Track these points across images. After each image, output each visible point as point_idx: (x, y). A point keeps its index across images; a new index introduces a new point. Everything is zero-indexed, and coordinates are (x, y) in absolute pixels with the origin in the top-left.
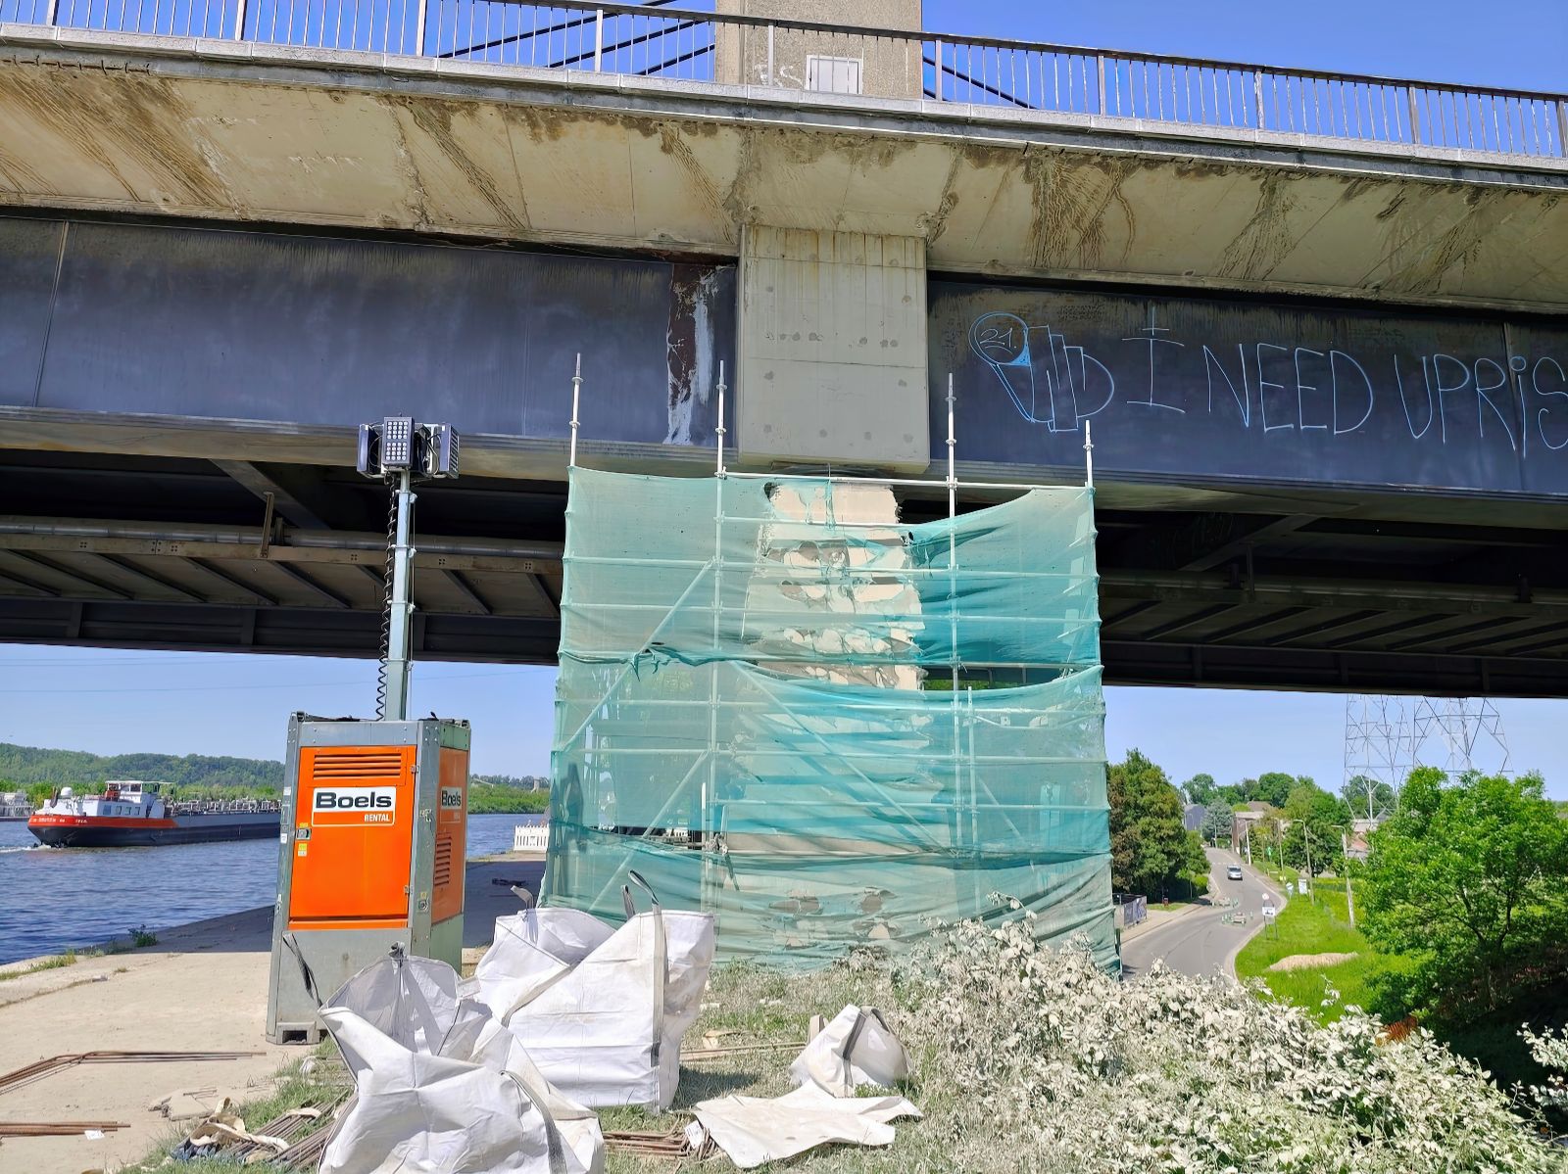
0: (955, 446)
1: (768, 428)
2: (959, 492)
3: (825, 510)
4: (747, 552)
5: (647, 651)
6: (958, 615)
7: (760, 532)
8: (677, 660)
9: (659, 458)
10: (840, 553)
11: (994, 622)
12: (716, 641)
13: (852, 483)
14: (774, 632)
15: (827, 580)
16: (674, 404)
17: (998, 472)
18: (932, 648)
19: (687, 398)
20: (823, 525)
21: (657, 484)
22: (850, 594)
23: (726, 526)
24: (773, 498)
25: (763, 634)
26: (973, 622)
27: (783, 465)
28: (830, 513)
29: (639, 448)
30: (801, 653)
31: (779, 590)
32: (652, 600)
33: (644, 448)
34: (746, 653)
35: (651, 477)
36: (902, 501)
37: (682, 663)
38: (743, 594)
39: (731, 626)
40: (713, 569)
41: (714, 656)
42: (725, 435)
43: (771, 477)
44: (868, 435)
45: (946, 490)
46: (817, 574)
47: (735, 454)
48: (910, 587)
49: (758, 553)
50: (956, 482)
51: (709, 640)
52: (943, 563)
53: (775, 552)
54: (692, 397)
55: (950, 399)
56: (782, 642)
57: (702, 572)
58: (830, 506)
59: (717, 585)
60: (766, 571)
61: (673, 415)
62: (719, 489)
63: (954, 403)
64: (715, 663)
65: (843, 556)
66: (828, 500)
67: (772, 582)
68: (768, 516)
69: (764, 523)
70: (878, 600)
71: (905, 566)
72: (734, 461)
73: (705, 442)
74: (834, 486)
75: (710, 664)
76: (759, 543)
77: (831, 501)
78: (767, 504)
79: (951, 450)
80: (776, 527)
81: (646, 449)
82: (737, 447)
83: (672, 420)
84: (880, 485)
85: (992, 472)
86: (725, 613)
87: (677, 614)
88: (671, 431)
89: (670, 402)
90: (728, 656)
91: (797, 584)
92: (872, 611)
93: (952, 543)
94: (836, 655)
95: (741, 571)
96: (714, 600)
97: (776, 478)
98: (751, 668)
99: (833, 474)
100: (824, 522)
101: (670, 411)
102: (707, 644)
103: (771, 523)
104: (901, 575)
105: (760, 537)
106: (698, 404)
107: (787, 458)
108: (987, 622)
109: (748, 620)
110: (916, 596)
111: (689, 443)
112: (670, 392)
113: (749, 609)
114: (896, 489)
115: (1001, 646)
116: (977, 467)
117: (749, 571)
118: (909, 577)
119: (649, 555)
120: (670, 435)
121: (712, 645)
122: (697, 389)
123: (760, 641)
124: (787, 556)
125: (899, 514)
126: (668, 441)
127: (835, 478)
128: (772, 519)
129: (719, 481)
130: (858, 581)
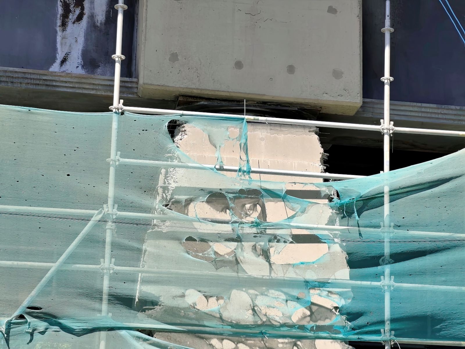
0: (391, 84)
1: (174, 57)
2: (395, 138)
3: (238, 154)
4: (145, 201)
5: (21, 317)
6: (392, 282)
7: (161, 177)
8: (56, 328)
9: (44, 88)
10: (255, 206)
11: (434, 292)
12: (105, 306)
13: (270, 124)
14: (174, 297)
15: (239, 237)
16: (64, 25)
17: (440, 116)
18: (360, 321)
19: (80, 18)
20: (235, 171)
21: (40, 118)
22: (266, 254)
23: (121, 170)
24: (177, 138)
25: (162, 299)
26: (410, 290)
27: (190, 100)
28: (244, 157)
29: (20, 75)
30: (206, 323)
31: (182, 248)
32: (30, 256)
33: (27, 76)
34: (141, 321)
35: (33, 109)
36: (329, 146)
37: (62, 333)
38: (139, 250)
39: (123, 289)
40: (103, 221)
41: (102, 324)
42: (123, 63)
43: (175, 114)
44: (291, 69)
45: (379, 136)
46: (227, 229)
47: (134, 85)
48: (337, 248)
49: (157, 203)
50: (391, 126)
51: (97, 305)
52: (374, 221)
53: (177, 202)
54: (85, 18)
55: (387, 29)
56: (184, 309)
57: (90, 223)
58: (245, 149)
59: (108, 239)
60: (168, 223)
61: (63, 38)
62: (115, 125)
63: (392, 34)
64: (103, 334)
65: (259, 208)
66: (243, 141)
67: (173, 237)
68: (172, 158)
69: (167, 167)
70: (298, 262)
71: (331, 222)
72: (133, 93)
73: (99, 70)
74: (250, 127)
75: (97, 333)
76: (160, 191)
77: (246, 144)
78: (171, 145)
79: (387, 89)
80: (181, 172)
81: (29, 76)
82: (137, 77)
83: (61, 44)
84: (304, 126)
85: (433, 116)
86: (116, 273)
87: (59, 272)
88: (60, 57)
89: (59, 22)
90: (119, 324)
91: (203, 240)
92: (291, 275)
93: (386, 199)
94: (247, 327)
95: (136, 223)
96: (104, 257)
97: (182, 115)
98: (145, 340)
99: (249, 112)
100: (237, 168)
101: (59, 34)
102: (94, 310)
103: (174, 167)
104: (326, 233)
105: (161, 183)
106: (93, 25)
107: (196, 92)
108: (426, 292)
109: (145, 282)
110: (343, 257)
111: (80, 71)
112: (60, 10)
113: (146, 268)
114: (322, 132)
115: (442, 321)
116: (416, 109)
117: (146, 224)
118: (335, 236)
119: (27, 202)
120: (58, 61)
121: (100, 311)
122: (92, 8)
123: (157, 308)
124: (191, 206)
125: (325, 162)
126: (55, 67)
127: (252, 118)
128: (175, 162)
129: (115, 118)
130: (275, 238)
